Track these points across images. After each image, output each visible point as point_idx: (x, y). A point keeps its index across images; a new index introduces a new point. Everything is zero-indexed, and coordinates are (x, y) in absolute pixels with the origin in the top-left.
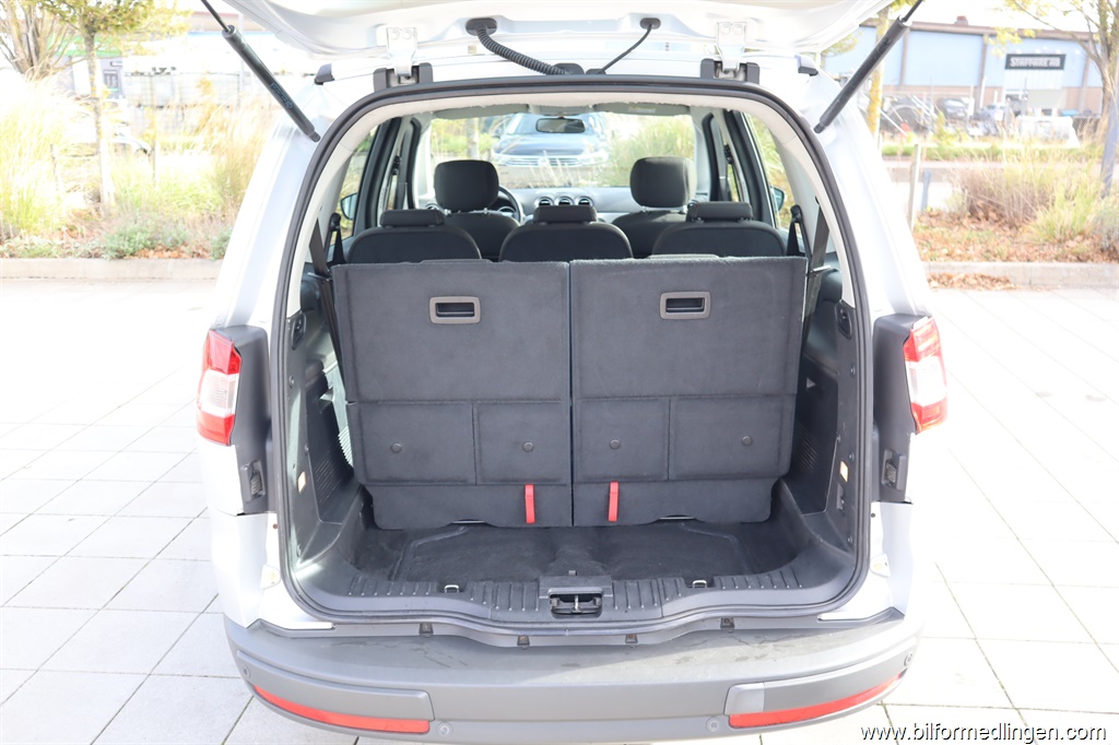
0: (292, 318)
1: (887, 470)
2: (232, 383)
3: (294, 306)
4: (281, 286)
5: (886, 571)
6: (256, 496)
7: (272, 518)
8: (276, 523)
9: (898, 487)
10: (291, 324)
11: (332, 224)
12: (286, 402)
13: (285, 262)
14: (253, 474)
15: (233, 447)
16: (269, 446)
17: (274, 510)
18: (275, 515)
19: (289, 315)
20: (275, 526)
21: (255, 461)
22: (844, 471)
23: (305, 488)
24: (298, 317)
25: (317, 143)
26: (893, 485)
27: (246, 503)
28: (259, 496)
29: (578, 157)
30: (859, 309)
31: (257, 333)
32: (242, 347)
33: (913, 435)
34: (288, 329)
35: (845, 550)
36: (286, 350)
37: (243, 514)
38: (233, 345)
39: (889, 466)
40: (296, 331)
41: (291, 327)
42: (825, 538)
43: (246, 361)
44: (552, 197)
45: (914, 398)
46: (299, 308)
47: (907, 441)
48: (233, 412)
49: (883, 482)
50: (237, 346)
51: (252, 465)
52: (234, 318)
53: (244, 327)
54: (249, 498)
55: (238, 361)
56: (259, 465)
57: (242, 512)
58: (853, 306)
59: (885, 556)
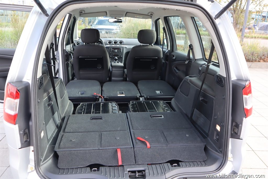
0: (39, 79)
1: (234, 129)
2: (17, 103)
3: (39, 74)
4: (35, 67)
5: (232, 159)
6: (26, 141)
7: (32, 148)
8: (33, 150)
9: (238, 134)
10: (39, 80)
11: (51, 46)
12: (37, 108)
13: (36, 59)
14: (25, 133)
15: (17, 125)
16: (30, 123)
17: (33, 145)
18: (33, 147)
19: (38, 77)
20: (33, 151)
21: (26, 129)
22: (218, 128)
23: (44, 136)
24: (41, 78)
25: (48, 17)
26: (236, 134)
27: (22, 144)
28: (27, 141)
29: (113, 31)
30: (228, 78)
31: (26, 84)
32: (20, 89)
33: (244, 118)
34: (37, 82)
35: (219, 153)
36: (37, 90)
37: (21, 148)
38: (17, 89)
39: (235, 127)
40: (40, 82)
41: (38, 82)
42: (211, 148)
43: (22, 94)
44: (112, 41)
45: (245, 107)
46: (41, 75)
47: (242, 120)
48: (17, 112)
49: (232, 132)
50: (18, 89)
51: (24, 131)
52: (18, 78)
53: (21, 82)
54: (23, 142)
55: (19, 94)
56: (27, 131)
57: (20, 147)
58: (225, 77)
59: (232, 155)
